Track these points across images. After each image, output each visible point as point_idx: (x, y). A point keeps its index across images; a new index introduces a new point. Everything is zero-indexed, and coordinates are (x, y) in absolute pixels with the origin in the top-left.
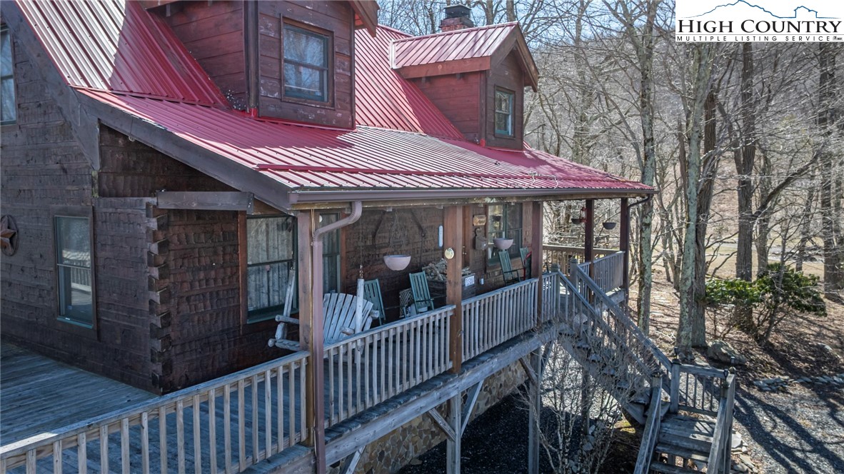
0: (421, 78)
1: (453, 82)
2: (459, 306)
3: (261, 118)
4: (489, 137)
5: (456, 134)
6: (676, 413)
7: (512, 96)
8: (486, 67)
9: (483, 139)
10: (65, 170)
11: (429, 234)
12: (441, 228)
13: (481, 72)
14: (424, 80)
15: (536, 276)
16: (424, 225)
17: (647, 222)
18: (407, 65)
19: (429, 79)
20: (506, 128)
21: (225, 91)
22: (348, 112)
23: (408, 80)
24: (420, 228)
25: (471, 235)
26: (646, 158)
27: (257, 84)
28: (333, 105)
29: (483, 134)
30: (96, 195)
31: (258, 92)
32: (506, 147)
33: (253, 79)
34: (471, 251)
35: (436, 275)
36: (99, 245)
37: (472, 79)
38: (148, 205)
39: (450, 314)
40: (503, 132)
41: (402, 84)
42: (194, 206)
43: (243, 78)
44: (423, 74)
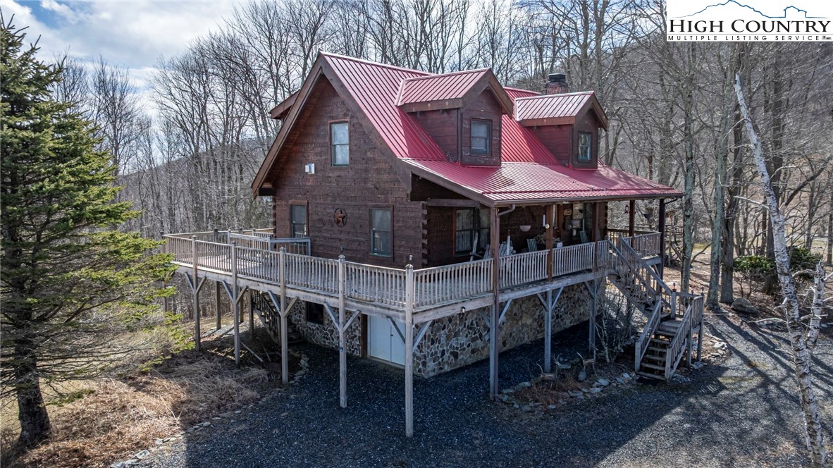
0: (533, 127)
1: (553, 130)
2: (551, 250)
3: (463, 165)
4: (574, 162)
5: (555, 162)
6: (674, 319)
7: (590, 136)
8: (573, 122)
9: (570, 164)
10: (377, 188)
11: (537, 219)
12: (544, 216)
13: (570, 125)
14: (535, 128)
15: (594, 241)
16: (535, 214)
17: (688, 214)
18: (526, 118)
19: (539, 127)
20: (586, 156)
21: (446, 153)
22: (498, 158)
23: (526, 127)
24: (533, 216)
25: (562, 221)
26: (687, 170)
27: (462, 150)
28: (491, 155)
29: (571, 161)
30: (409, 201)
31: (462, 153)
32: (586, 167)
33: (460, 148)
34: (562, 231)
35: (541, 241)
36: (395, 221)
37: (564, 128)
38: (423, 204)
39: (547, 253)
40: (584, 157)
41: (522, 131)
42: (446, 205)
43: (455, 147)
44: (535, 124)
